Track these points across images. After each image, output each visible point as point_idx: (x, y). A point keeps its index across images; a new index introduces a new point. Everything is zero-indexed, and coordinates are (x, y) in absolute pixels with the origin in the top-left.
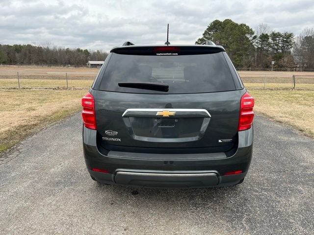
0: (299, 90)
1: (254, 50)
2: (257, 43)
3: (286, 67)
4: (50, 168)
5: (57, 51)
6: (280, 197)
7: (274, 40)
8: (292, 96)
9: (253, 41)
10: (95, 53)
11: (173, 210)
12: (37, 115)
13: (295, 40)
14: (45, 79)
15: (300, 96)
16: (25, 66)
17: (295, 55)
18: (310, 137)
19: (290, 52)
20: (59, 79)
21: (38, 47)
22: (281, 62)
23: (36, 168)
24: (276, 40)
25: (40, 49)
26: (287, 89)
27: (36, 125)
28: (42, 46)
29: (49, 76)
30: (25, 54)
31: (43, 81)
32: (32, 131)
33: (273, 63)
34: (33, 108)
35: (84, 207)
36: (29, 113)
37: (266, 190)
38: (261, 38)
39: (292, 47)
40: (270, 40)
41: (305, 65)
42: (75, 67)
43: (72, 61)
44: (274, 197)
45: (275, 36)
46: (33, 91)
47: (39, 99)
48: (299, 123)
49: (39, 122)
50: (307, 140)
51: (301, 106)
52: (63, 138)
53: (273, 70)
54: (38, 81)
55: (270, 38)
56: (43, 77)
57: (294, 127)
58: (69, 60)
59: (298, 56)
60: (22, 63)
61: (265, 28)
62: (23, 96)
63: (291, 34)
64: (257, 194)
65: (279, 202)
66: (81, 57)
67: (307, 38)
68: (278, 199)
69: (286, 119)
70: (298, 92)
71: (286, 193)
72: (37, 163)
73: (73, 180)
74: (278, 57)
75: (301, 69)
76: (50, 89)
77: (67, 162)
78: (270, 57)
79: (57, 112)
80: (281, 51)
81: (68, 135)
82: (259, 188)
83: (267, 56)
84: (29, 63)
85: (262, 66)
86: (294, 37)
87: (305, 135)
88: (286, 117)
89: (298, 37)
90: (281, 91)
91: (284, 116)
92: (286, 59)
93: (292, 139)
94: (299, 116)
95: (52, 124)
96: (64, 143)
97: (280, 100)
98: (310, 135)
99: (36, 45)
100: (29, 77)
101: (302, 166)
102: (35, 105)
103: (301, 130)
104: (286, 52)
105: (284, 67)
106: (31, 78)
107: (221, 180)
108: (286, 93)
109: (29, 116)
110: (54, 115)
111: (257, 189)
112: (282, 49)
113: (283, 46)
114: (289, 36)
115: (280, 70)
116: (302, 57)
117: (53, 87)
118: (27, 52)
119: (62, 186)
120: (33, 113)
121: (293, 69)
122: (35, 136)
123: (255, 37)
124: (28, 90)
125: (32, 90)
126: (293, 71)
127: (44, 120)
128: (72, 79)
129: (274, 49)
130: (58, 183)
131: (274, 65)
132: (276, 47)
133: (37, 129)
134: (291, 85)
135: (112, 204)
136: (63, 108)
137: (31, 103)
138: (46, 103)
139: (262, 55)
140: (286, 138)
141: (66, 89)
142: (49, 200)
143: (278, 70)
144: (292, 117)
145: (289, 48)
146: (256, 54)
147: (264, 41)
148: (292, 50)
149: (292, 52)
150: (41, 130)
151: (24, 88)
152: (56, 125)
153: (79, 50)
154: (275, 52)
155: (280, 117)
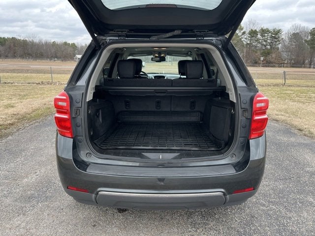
0: (289, 86)
1: (243, 46)
2: (246, 39)
3: (275, 63)
4: (23, 178)
5: (43, 44)
6: (291, 211)
7: (262, 36)
8: (284, 92)
9: (243, 36)
10: (83, 46)
11: (168, 232)
12: (15, 113)
13: (283, 37)
14: (28, 73)
15: (292, 92)
16: (9, 60)
17: (282, 51)
18: (310, 137)
19: (278, 49)
20: (44, 73)
21: (23, 40)
22: (269, 58)
23: (6, 178)
24: (265, 36)
25: (25, 42)
26: (277, 85)
27: (12, 124)
28: (27, 39)
29: (34, 70)
30: (10, 47)
31: (26, 75)
32: (7, 131)
33: (262, 59)
34: (12, 105)
35: (60, 231)
36: (6, 111)
37: (274, 203)
38: (250, 34)
39: (280, 43)
40: (259, 36)
41: (293, 62)
42: (62, 61)
43: (58, 55)
44: (283, 211)
45: (264, 32)
46: (15, 86)
47: (20, 95)
48: (297, 122)
49: (17, 121)
50: (307, 141)
51: (295, 103)
52: (41, 140)
53: (262, 66)
54: (21, 75)
55: (259, 34)
56: (27, 71)
57: (292, 125)
58: (56, 54)
59: (286, 52)
60: (7, 57)
61: (254, 24)
62: (4, 91)
63: (279, 30)
64: (264, 208)
65: (290, 218)
66: (69, 51)
67: (294, 34)
68: (289, 215)
69: (283, 117)
70: (289, 88)
71: (296, 207)
72: (9, 172)
73: (49, 194)
74: (266, 53)
75: (289, 65)
76: (33, 83)
77: (43, 170)
78: (259, 53)
79: (37, 110)
80: (269, 47)
81: (48, 136)
82: (265, 201)
83: (256, 52)
84: (14, 56)
85: (251, 62)
86: (282, 34)
87: (305, 135)
88: (282, 115)
89: (286, 33)
90: (272, 87)
91: (280, 113)
92: (274, 56)
93: (292, 139)
94: (295, 114)
95: (31, 123)
96: (43, 146)
97: (273, 97)
98: (310, 136)
99: (21, 38)
100: (13, 71)
101: (308, 172)
102: (14, 102)
103: (299, 130)
104: (274, 48)
105: (272, 63)
106: (14, 72)
107: (228, 199)
108: (277, 89)
109: (6, 114)
110: (34, 113)
111: (264, 203)
112: (270, 45)
113: (271, 43)
114: (277, 32)
115: (268, 66)
116: (290, 53)
117: (37, 82)
118: (12, 45)
119: (34, 202)
120: (11, 111)
121: (281, 65)
122: (10, 137)
123: (244, 33)
124: (10, 85)
125: (13, 84)
126: (281, 67)
127: (23, 118)
128: (58, 74)
129: (263, 45)
130: (30, 198)
131: (263, 61)
132: (264, 43)
133: (13, 129)
134: (281, 81)
135: (94, 226)
136: (45, 104)
137: (11, 99)
138: (27, 99)
139: (250, 51)
140: (286, 139)
141: (51, 84)
142: (17, 221)
143: (266, 66)
144: (288, 115)
145: (277, 45)
146: (245, 50)
147: (253, 37)
148: (280, 46)
149: (280, 48)
150: (18, 130)
151: (6, 83)
152: (36, 124)
153: (65, 44)
154: (264, 48)
155: (276, 115)
